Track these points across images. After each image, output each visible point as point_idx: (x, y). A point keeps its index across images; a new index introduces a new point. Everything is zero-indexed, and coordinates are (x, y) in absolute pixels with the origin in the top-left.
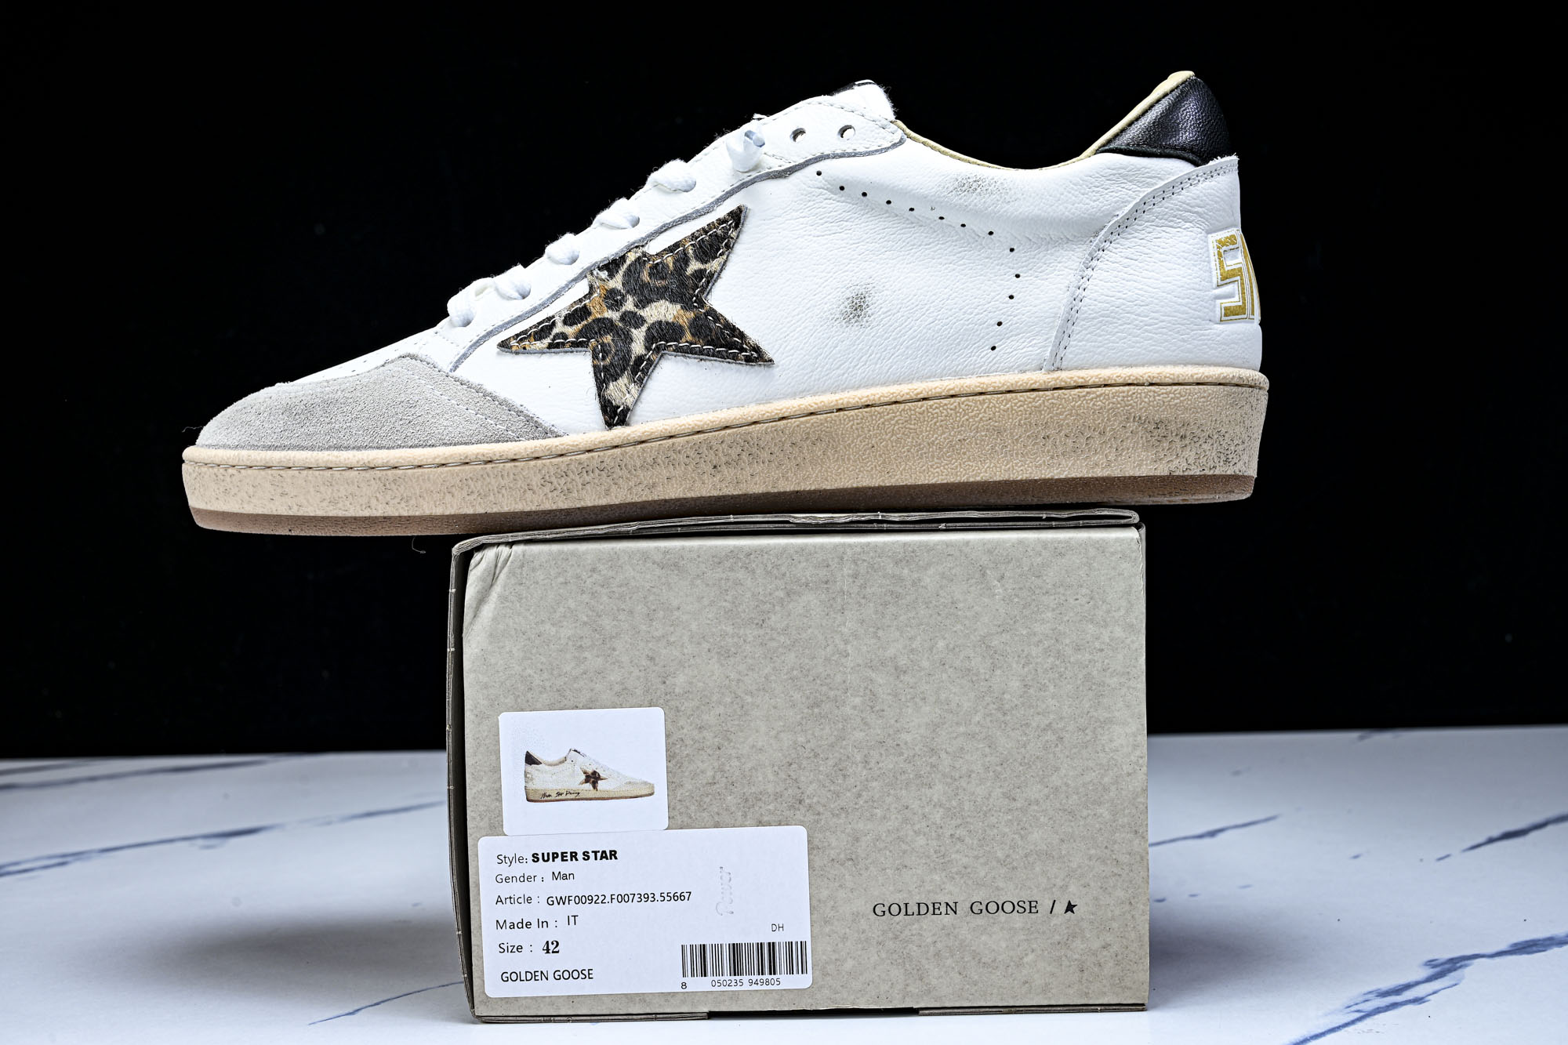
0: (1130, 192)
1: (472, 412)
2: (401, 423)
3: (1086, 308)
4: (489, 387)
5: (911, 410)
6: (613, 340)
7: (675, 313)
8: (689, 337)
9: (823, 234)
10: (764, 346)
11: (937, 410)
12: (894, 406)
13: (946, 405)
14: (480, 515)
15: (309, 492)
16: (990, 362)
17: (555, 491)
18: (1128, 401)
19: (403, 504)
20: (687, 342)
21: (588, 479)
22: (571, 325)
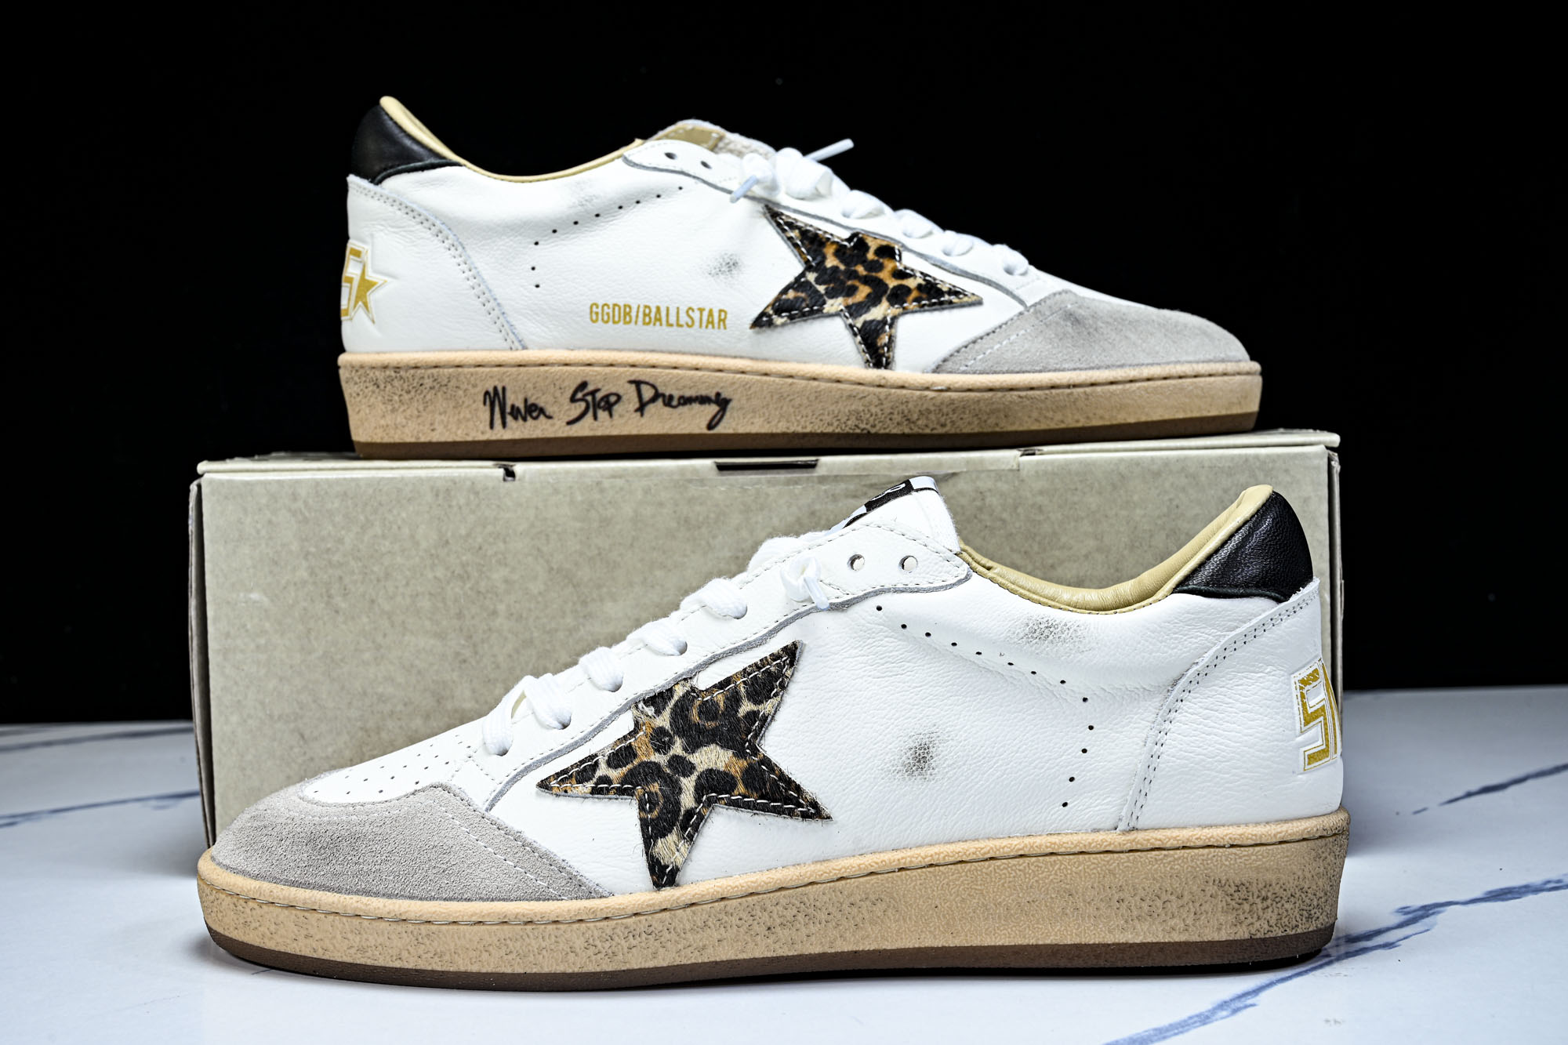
0: (1211, 637)
1: (511, 863)
2: (434, 871)
3: (1163, 766)
4: (530, 835)
5: (977, 870)
6: (660, 789)
7: (727, 760)
8: (741, 788)
9: (884, 675)
10: (822, 802)
11: (1005, 871)
12: (959, 865)
13: (1014, 865)
14: (519, 974)
15: (334, 937)
16: (1061, 820)
17: (599, 954)
18: (1208, 863)
19: (436, 959)
20: (739, 795)
21: (634, 942)
22: (616, 767)
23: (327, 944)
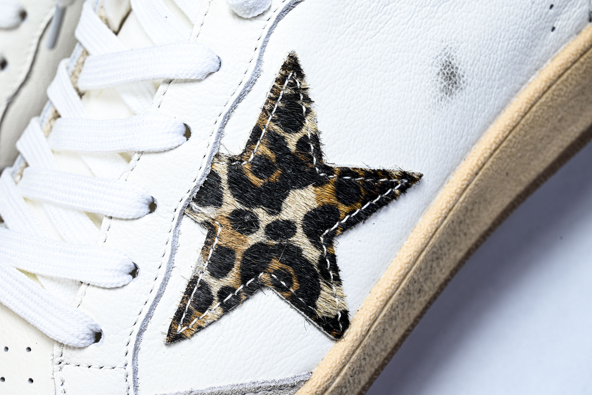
6: (281, 263)
7: (313, 195)
8: (343, 208)
9: (377, 30)
10: (408, 169)
16: (555, 43)
20: (346, 214)
22: (225, 274)
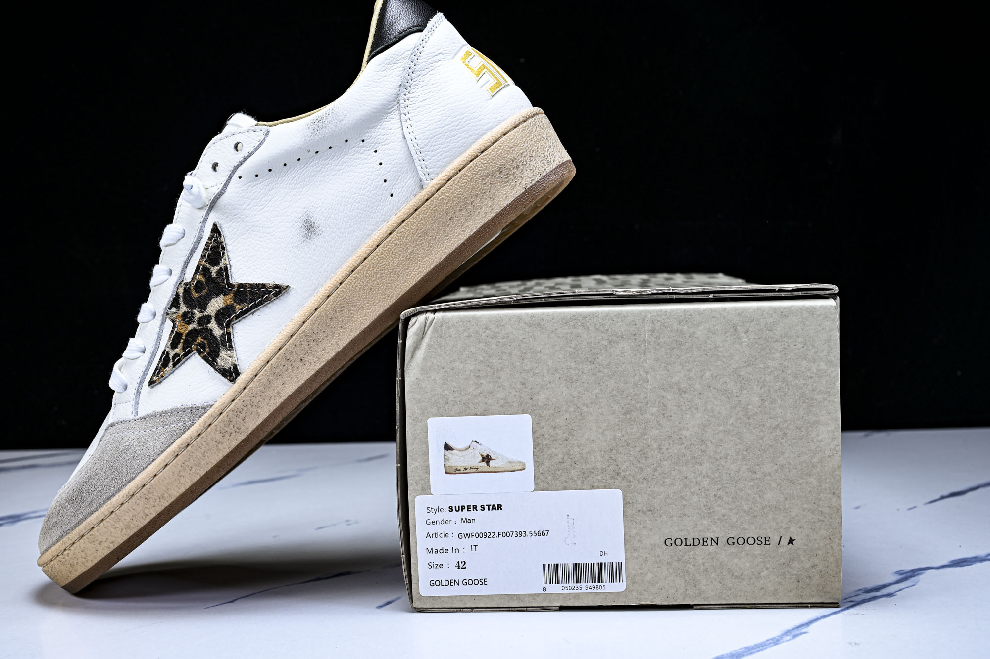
1: (161, 428)
2: (129, 461)
4: (160, 410)
5: (375, 256)
6: (202, 338)
7: (223, 300)
8: (238, 307)
9: (265, 205)
10: (279, 283)
11: (388, 247)
12: (365, 261)
13: (390, 241)
14: (205, 475)
15: (111, 532)
16: (395, 204)
17: (232, 434)
18: (477, 169)
20: (240, 310)
21: (243, 415)
22: (177, 347)
23: (111, 539)
